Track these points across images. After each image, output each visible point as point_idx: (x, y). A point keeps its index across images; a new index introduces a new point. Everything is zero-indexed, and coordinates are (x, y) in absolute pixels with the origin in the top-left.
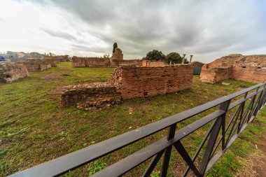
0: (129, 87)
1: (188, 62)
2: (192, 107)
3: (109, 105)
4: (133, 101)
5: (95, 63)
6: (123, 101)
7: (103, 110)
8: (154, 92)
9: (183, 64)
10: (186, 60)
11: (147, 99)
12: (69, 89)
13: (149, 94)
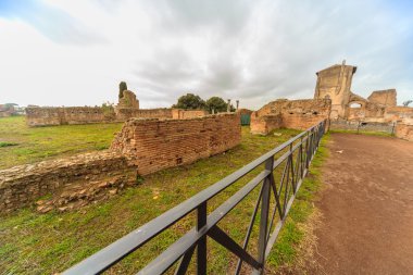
0: (150, 154)
1: (234, 110)
3: (113, 192)
4: (159, 176)
6: (141, 179)
7: (101, 204)
8: (193, 157)
9: (229, 113)
10: (231, 107)
11: (182, 168)
13: (184, 161)
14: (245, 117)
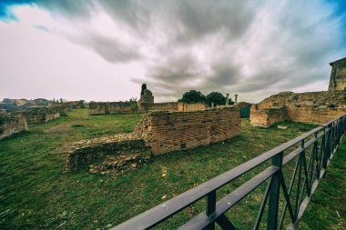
0: (162, 139)
1: (233, 103)
2: (245, 160)
3: (134, 165)
4: (168, 157)
5: (118, 108)
6: (153, 158)
7: (126, 174)
8: (195, 144)
9: (227, 106)
10: (230, 100)
11: (185, 153)
12: (80, 146)
13: (188, 146)
14: (245, 110)
